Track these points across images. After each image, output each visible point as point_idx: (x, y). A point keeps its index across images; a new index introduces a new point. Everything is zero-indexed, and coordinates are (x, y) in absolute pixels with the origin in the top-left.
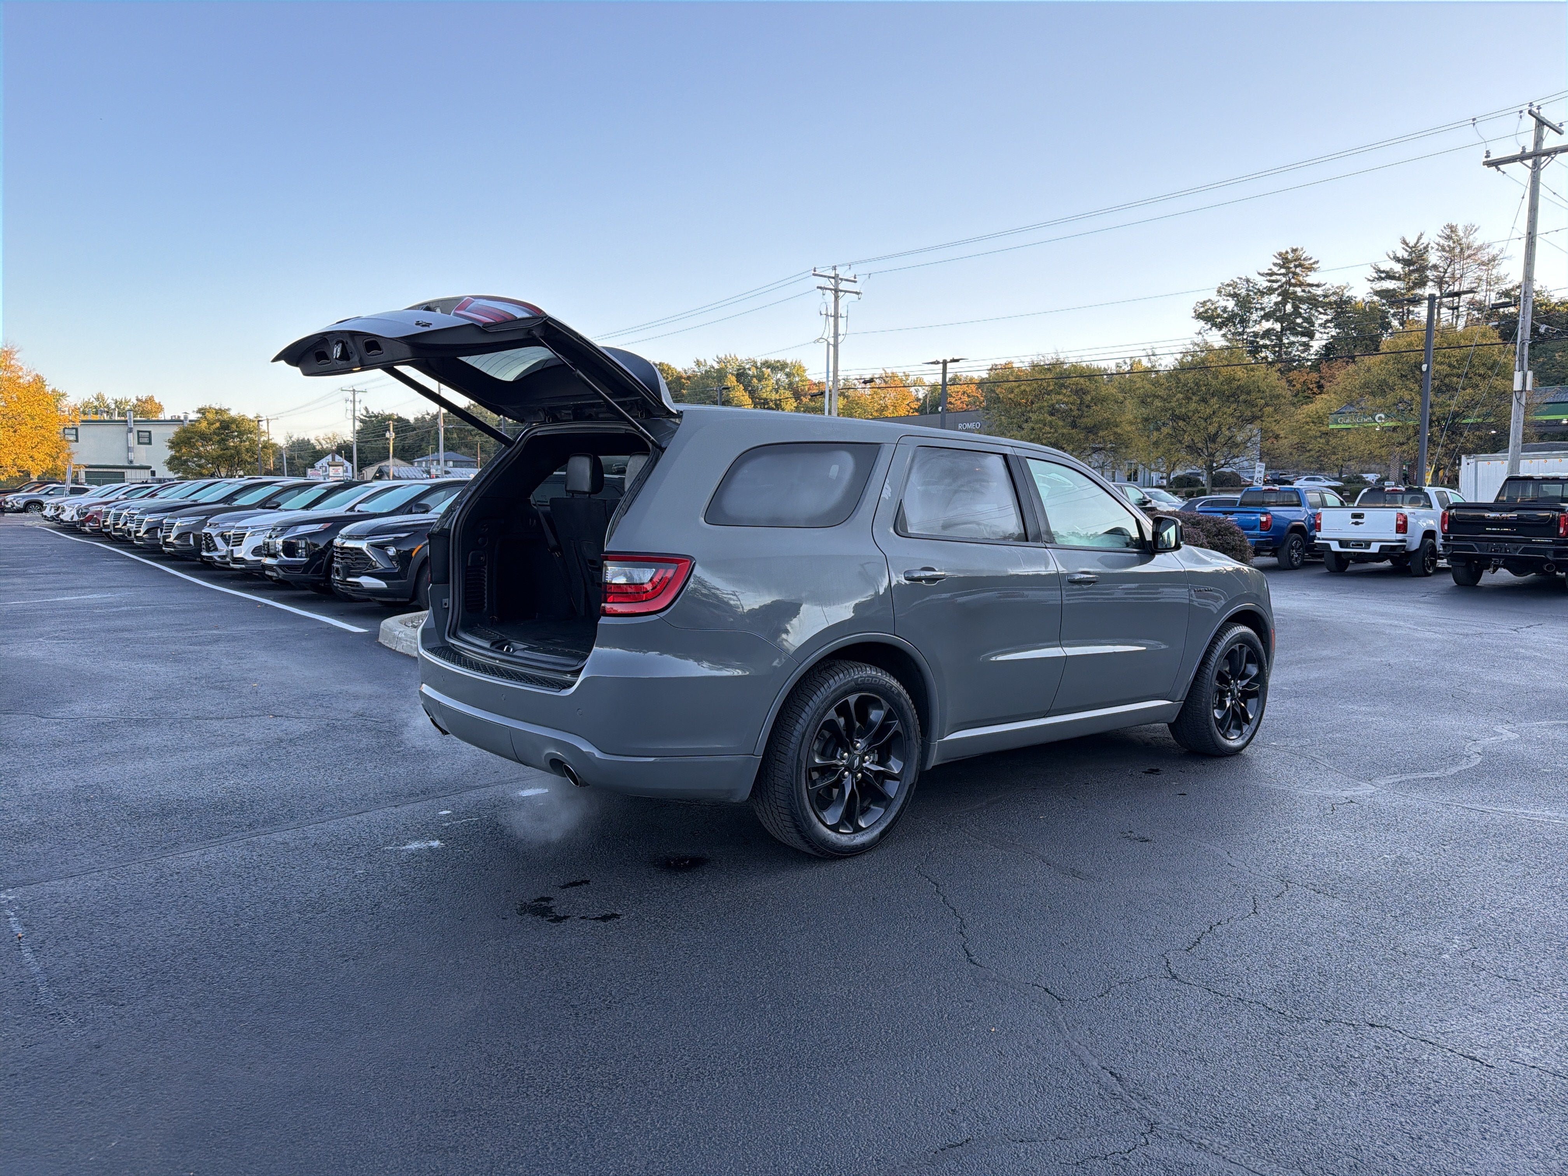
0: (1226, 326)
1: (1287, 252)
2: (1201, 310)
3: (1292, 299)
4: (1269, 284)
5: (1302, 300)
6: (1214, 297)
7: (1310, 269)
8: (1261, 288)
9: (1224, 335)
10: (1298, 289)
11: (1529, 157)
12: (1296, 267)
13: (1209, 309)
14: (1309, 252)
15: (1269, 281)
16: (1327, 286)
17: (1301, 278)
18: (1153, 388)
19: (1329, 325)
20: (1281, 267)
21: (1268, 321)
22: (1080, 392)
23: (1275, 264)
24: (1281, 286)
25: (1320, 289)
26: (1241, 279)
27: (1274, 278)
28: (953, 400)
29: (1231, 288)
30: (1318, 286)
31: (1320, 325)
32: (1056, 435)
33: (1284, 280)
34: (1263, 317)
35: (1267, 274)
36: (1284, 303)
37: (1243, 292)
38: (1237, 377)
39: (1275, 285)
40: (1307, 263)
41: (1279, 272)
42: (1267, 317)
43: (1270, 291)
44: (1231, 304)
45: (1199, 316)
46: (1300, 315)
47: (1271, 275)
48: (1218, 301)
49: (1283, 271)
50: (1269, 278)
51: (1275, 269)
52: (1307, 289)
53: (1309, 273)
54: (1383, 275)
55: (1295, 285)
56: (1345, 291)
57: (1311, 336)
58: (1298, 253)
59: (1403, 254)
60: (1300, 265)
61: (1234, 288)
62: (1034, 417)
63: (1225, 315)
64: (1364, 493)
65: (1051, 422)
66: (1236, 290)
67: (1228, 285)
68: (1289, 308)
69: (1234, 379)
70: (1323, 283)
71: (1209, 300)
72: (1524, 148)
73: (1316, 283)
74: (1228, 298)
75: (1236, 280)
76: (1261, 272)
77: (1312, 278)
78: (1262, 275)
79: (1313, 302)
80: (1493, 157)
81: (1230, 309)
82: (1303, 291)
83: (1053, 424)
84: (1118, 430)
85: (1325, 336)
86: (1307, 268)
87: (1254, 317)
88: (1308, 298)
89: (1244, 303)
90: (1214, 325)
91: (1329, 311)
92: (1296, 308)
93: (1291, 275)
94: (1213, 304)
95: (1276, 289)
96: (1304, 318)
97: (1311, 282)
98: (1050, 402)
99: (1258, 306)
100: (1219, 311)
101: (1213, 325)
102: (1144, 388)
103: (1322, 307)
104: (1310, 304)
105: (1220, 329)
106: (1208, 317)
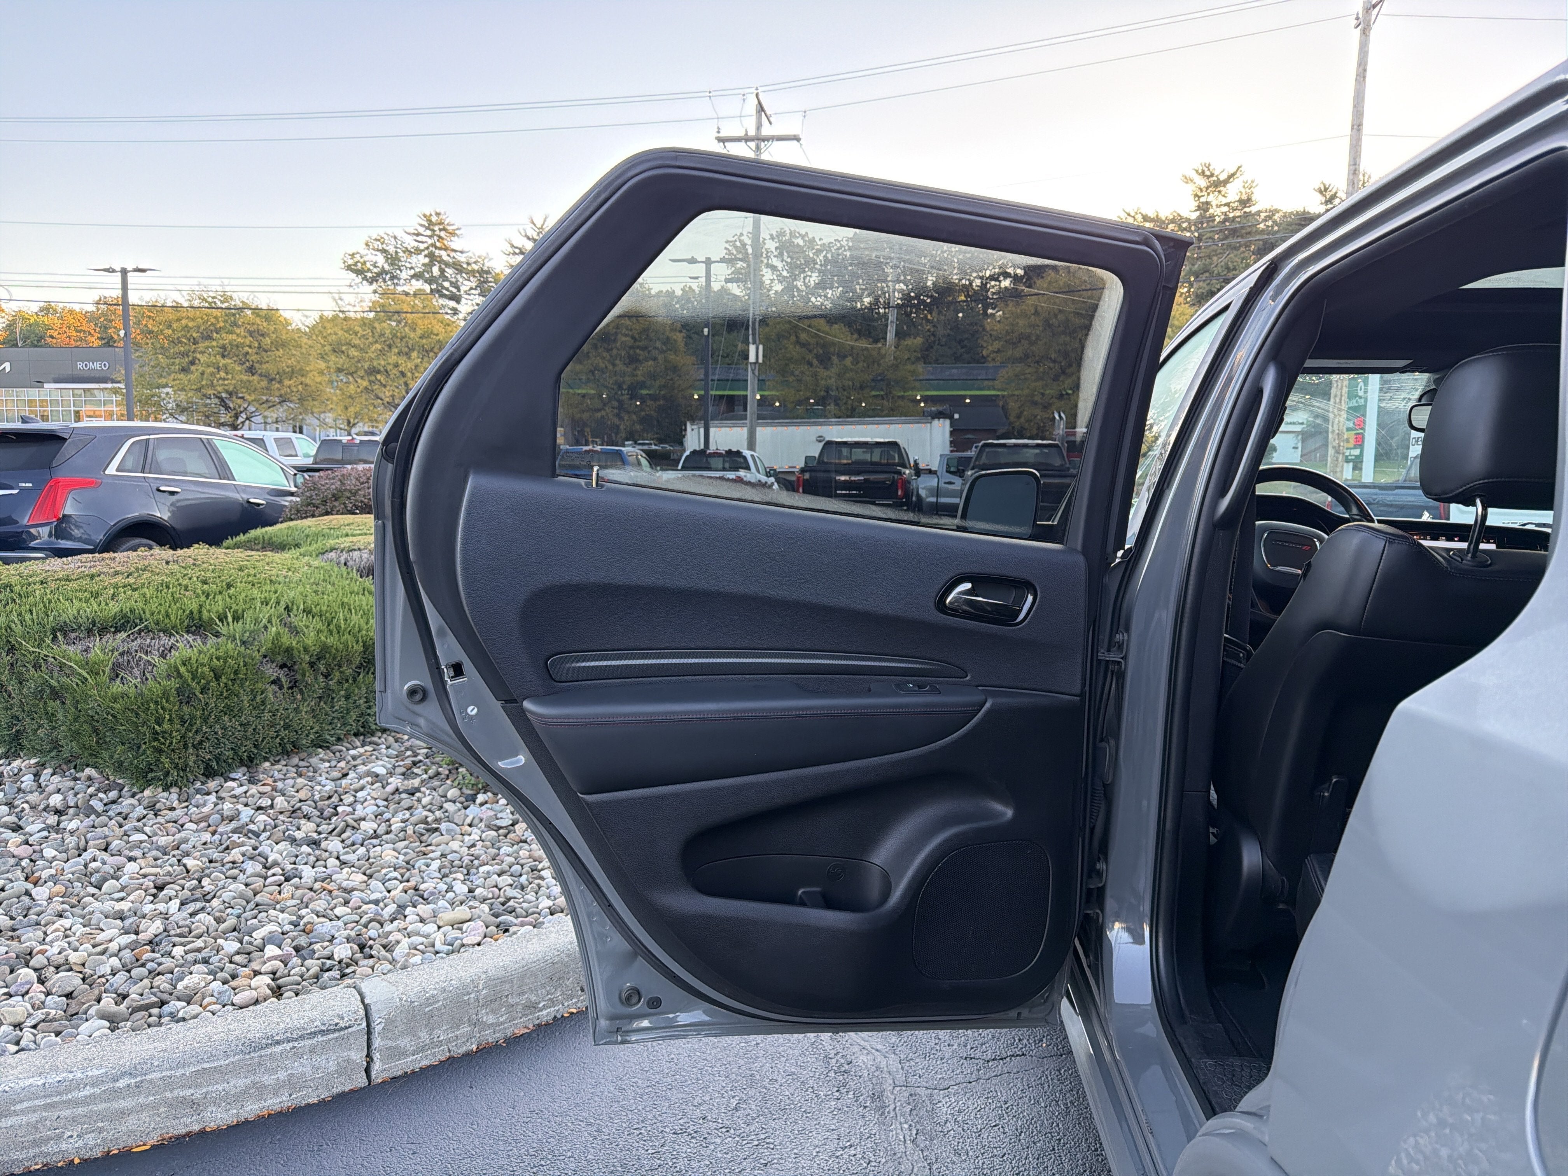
0: (377, 281)
1: (431, 215)
2: (350, 262)
3: (439, 262)
4: (416, 244)
5: (447, 264)
6: (363, 250)
7: (453, 234)
8: (409, 248)
9: (375, 292)
10: (443, 253)
11: (752, 139)
12: (440, 230)
13: (358, 262)
14: (453, 218)
15: (417, 241)
16: (470, 254)
17: (445, 242)
18: (347, 336)
19: (473, 291)
20: (428, 228)
21: (418, 280)
22: (256, 334)
23: (421, 225)
24: (427, 248)
25: (465, 255)
26: (388, 235)
27: (420, 238)
28: (55, 334)
29: (378, 243)
30: (462, 252)
31: (465, 292)
32: (234, 382)
33: (430, 241)
34: (413, 277)
35: (414, 234)
36: (430, 265)
37: (391, 249)
38: (435, 332)
39: (422, 246)
40: (450, 228)
41: (425, 233)
42: (416, 276)
43: (418, 251)
44: (380, 260)
45: (349, 268)
46: (446, 279)
47: (418, 235)
48: (367, 255)
49: (429, 233)
50: (415, 237)
51: (421, 230)
52: (452, 254)
53: (452, 238)
54: (517, 251)
55: (440, 249)
56: (486, 261)
57: (457, 300)
58: (441, 217)
59: (533, 234)
60: (444, 229)
61: (382, 244)
62: (203, 358)
63: (375, 270)
64: (687, 456)
65: (225, 366)
66: (384, 246)
67: (376, 240)
68: (436, 271)
69: (432, 333)
70: (465, 250)
71: (358, 253)
72: (746, 131)
73: (460, 249)
74: (377, 253)
75: (383, 235)
76: (408, 231)
77: (456, 243)
78: (409, 234)
79: (458, 267)
80: (723, 134)
81: (380, 264)
82: (449, 255)
83: (229, 368)
84: (308, 381)
85: (470, 302)
86: (450, 233)
87: (404, 275)
88: (454, 263)
89: (393, 260)
90: (365, 278)
91: (472, 279)
92: (442, 271)
93: (436, 238)
94: (361, 257)
95: (423, 250)
96: (451, 283)
97: (455, 248)
98: (221, 342)
99: (408, 265)
100: (368, 265)
101: (363, 279)
102: (336, 334)
103: (466, 274)
104: (457, 269)
105: (371, 283)
106: (358, 270)
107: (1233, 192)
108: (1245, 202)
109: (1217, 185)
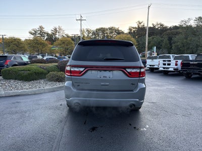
6: (31, 31)
7: (44, 28)
11: (80, 20)
34: (38, 34)
36: (41, 32)
50: (38, 29)
54: (52, 31)
56: (48, 32)
58: (42, 26)
59: (54, 28)
67: (33, 29)
79: (44, 33)
81: (34, 32)
83: (15, 47)
84: (25, 48)
85: (46, 37)
89: (36, 32)
91: (46, 34)
93: (41, 29)
102: (28, 42)
105: (33, 35)
106: (31, 33)
107: (142, 24)
108: (143, 25)
109: (140, 23)
